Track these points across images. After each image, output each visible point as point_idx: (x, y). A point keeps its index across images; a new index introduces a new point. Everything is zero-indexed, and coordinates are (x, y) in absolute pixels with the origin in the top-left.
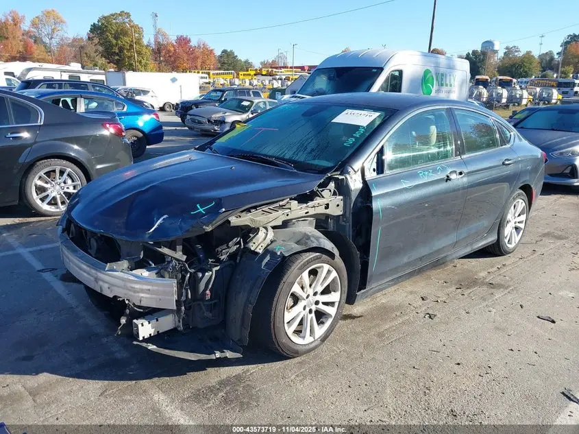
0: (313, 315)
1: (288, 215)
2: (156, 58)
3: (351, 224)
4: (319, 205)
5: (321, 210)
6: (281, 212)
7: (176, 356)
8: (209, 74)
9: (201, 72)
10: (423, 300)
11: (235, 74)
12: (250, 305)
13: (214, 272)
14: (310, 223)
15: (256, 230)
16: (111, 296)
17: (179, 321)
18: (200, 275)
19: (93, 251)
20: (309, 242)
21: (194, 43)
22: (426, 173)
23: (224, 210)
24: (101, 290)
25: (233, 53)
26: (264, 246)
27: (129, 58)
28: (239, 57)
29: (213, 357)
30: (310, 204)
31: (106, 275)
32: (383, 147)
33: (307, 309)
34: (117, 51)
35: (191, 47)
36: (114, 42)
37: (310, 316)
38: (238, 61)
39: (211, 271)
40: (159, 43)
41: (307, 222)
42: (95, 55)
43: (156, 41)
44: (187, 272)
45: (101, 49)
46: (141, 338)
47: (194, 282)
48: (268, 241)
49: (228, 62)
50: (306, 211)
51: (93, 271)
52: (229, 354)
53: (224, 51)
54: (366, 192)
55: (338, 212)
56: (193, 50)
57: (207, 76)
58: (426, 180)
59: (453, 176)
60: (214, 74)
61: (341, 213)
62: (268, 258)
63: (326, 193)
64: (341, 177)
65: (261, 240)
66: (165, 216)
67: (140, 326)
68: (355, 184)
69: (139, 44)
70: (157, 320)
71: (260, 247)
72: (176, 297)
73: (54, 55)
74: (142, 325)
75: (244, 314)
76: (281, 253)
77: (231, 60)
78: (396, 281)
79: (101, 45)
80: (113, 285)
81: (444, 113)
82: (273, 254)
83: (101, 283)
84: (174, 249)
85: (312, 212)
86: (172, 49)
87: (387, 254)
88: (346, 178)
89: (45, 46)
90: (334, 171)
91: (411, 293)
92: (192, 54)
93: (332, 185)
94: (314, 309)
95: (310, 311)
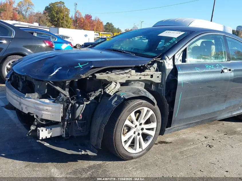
0: (141, 136)
1: (129, 77)
2: (75, 24)
3: (165, 89)
4: (148, 75)
5: (148, 78)
6: (125, 75)
7: (59, 150)
8: (99, 33)
9: (95, 32)
10: (206, 138)
11: (112, 34)
12: (103, 125)
13: (85, 105)
14: (142, 85)
15: (111, 83)
16: (27, 113)
17: (64, 132)
18: (77, 105)
19: (20, 89)
20: (140, 93)
21: (93, 18)
22: (210, 66)
23: (93, 66)
24: (22, 110)
25: (112, 24)
26: (114, 92)
27: (62, 23)
28: (115, 27)
29: (80, 153)
30: (143, 73)
31: (25, 100)
32: (186, 48)
33: (137, 133)
34: (56, 20)
35: (92, 20)
36: (56, 15)
37: (138, 137)
38: (114, 28)
39: (84, 104)
40: (77, 17)
41: (140, 84)
42: (46, 21)
43: (75, 16)
44: (70, 103)
45: (49, 18)
46: (41, 138)
47: (74, 109)
48: (116, 89)
49: (109, 28)
50: (140, 77)
51: (19, 98)
52: (90, 153)
53: (108, 23)
54: (175, 71)
55: (158, 81)
56: (92, 22)
57: (98, 34)
58: (210, 70)
59: (225, 71)
60: (102, 34)
61: (160, 82)
62: (116, 99)
63: (152, 68)
64: (161, 61)
65: (113, 88)
66: (60, 68)
67: (41, 131)
68: (169, 65)
69: (67, 17)
70: (51, 129)
71: (112, 92)
72: (62, 115)
73: (27, 20)
74: (42, 131)
75: (100, 129)
76: (123, 96)
77: (111, 28)
78: (189, 126)
79: (49, 16)
80: (28, 106)
81: (222, 37)
82: (119, 97)
83: (22, 105)
84: (64, 90)
85: (143, 78)
86: (83, 20)
87: (185, 109)
88: (164, 62)
89: (23, 15)
90: (157, 58)
91: (199, 134)
92: (92, 23)
93: (155, 65)
94: (141, 133)
95: (139, 134)
